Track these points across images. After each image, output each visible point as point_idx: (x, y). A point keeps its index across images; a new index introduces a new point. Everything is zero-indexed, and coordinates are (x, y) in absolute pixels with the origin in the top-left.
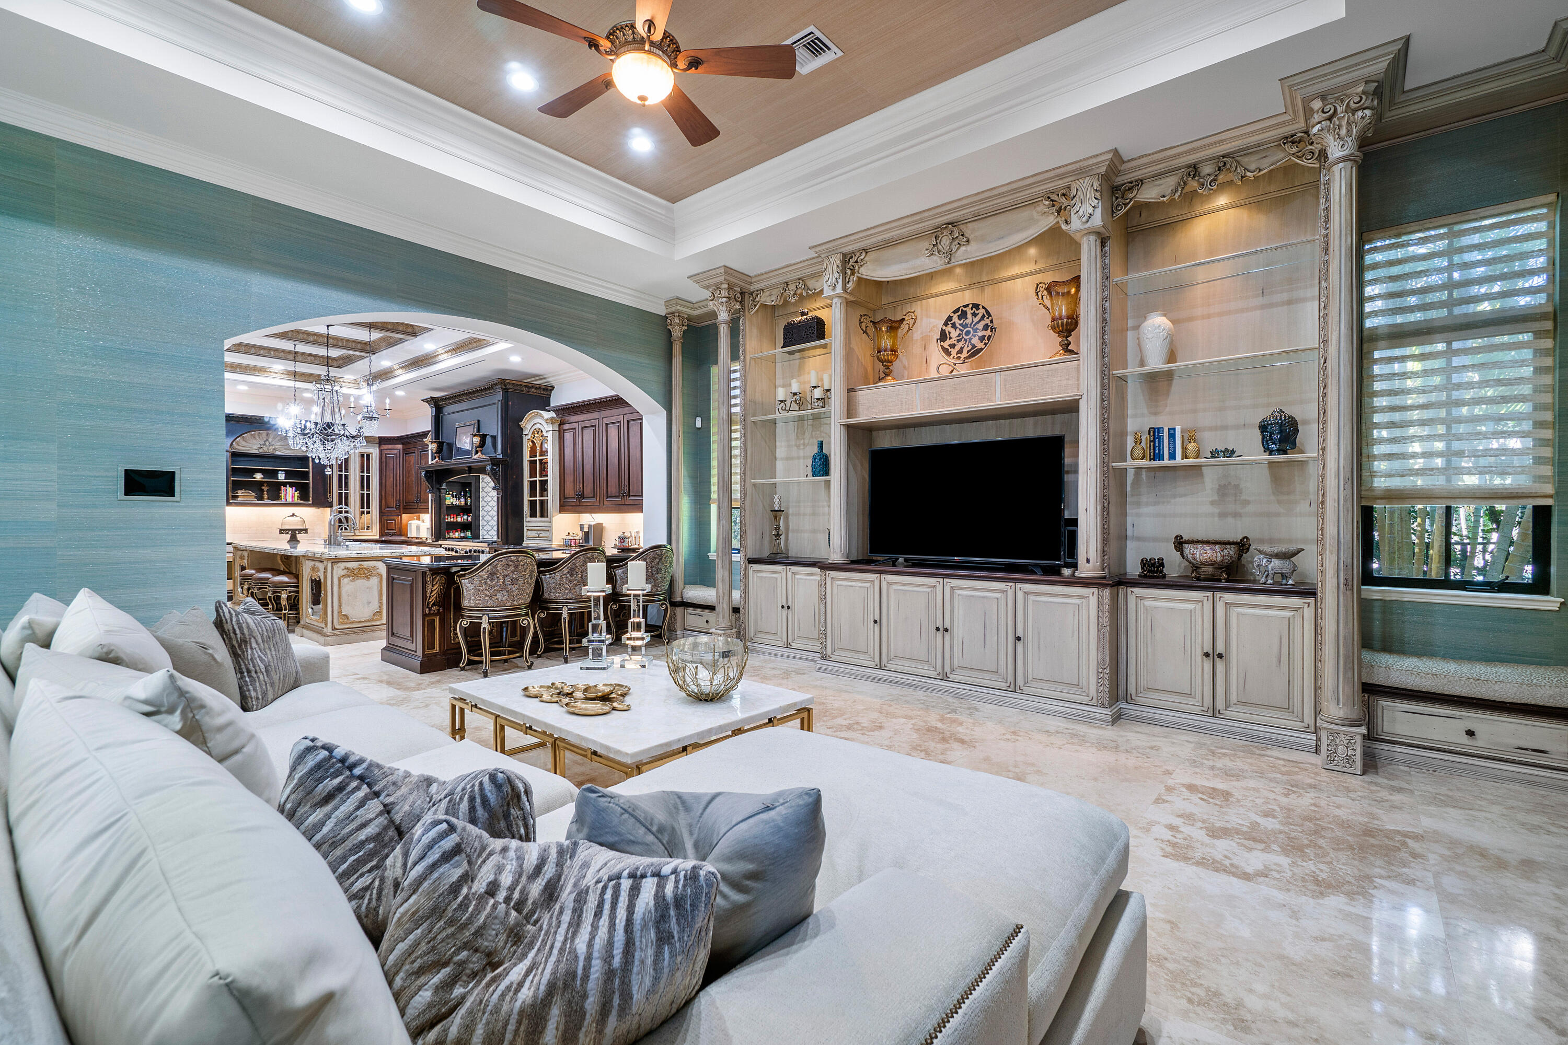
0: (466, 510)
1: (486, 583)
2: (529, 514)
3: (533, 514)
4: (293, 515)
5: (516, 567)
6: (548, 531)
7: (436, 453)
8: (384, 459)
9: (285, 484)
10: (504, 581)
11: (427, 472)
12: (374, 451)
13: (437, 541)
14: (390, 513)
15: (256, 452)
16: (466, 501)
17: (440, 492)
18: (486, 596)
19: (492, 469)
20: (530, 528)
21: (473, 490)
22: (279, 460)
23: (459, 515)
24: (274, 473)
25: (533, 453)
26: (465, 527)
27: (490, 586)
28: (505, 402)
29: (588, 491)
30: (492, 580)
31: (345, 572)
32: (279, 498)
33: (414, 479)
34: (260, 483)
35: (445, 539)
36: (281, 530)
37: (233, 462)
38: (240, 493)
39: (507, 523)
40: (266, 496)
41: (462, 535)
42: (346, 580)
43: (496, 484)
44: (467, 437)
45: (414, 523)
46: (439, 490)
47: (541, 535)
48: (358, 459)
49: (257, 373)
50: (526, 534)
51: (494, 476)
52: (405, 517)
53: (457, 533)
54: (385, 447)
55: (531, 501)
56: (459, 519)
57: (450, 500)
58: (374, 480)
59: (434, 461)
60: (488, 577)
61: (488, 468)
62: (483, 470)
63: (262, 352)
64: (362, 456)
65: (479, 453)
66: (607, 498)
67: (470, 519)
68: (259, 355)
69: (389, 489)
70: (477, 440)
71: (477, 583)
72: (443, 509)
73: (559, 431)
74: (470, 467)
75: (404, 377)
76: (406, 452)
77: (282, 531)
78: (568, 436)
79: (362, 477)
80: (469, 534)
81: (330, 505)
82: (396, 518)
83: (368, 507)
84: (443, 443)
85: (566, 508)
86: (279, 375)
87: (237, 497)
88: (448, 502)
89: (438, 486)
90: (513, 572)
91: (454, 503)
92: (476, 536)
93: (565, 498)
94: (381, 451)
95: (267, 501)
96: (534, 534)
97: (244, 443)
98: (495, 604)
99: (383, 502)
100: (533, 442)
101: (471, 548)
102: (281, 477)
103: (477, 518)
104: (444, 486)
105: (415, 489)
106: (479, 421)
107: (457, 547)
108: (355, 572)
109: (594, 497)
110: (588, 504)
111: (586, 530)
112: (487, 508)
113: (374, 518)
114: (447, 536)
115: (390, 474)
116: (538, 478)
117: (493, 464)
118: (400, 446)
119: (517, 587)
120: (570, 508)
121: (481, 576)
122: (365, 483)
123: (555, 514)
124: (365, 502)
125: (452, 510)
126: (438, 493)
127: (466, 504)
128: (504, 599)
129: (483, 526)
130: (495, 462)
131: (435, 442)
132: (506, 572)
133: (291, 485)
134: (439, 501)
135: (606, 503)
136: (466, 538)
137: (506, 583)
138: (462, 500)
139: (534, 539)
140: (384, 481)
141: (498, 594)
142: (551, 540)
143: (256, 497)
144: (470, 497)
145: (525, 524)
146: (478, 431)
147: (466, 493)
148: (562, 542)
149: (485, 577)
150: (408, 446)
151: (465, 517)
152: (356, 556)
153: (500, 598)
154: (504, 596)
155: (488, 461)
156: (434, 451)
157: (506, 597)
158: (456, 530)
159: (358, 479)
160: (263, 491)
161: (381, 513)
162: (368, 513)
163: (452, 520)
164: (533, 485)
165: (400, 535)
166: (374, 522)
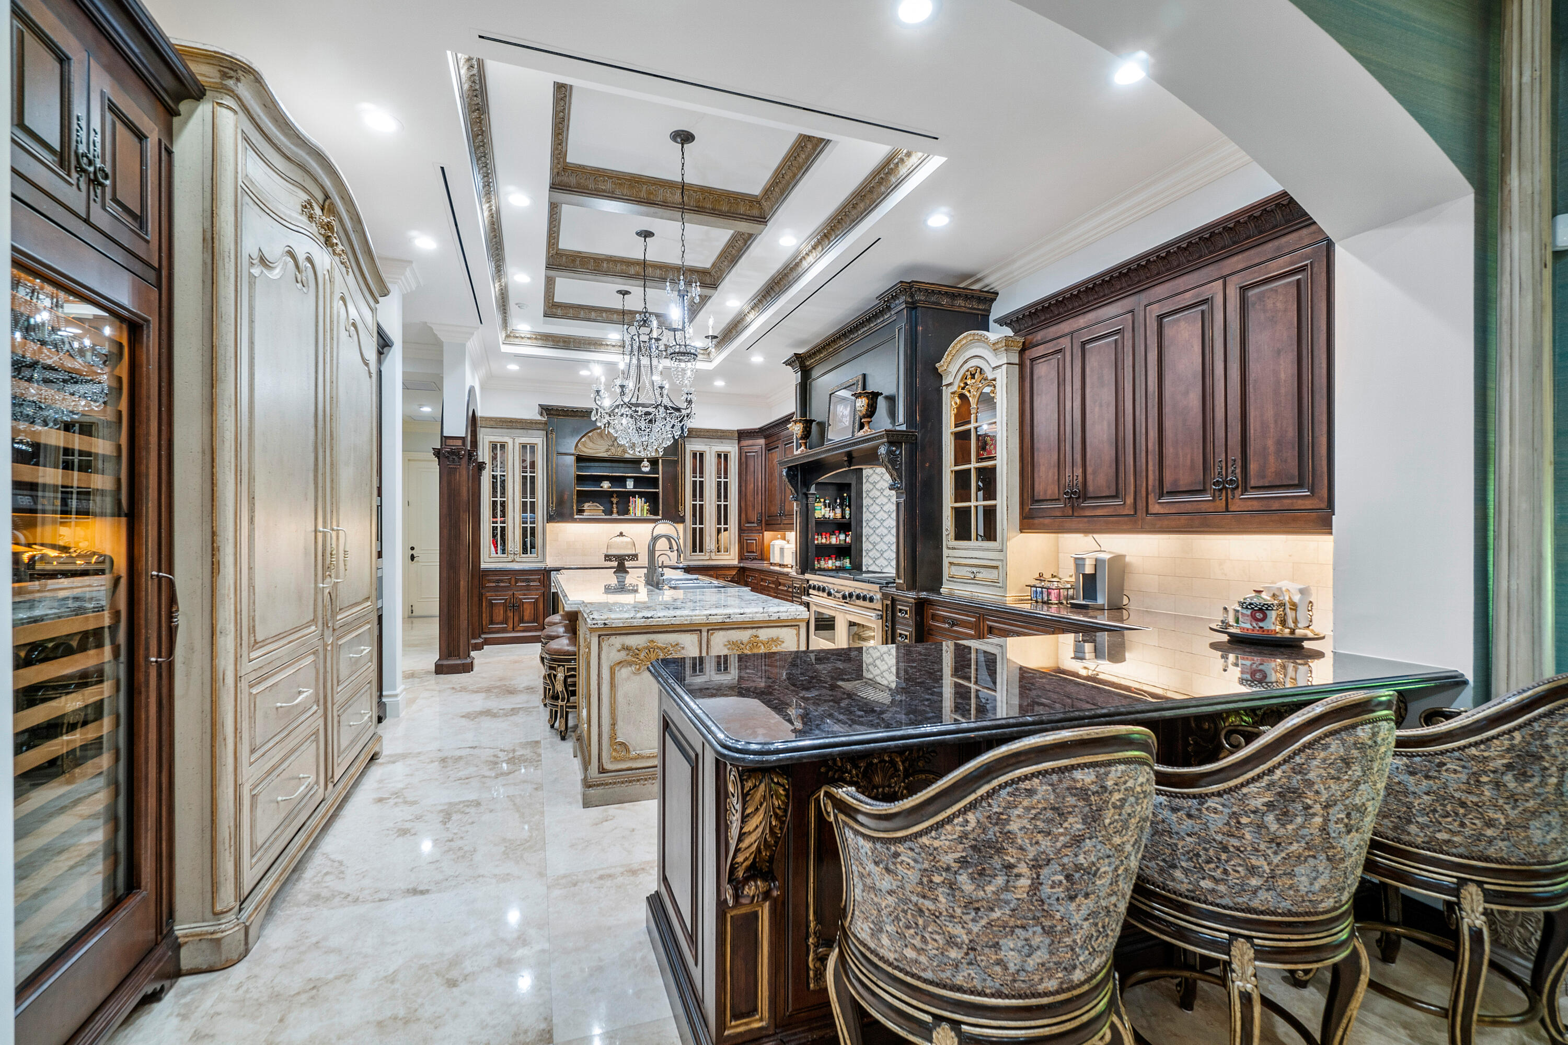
0: (843, 526)
1: (952, 886)
2: (952, 534)
3: (963, 533)
4: (621, 534)
5: (1093, 818)
6: (996, 567)
7: (801, 438)
8: (743, 459)
9: (633, 494)
10: (1036, 885)
11: (790, 469)
12: (731, 449)
13: (803, 573)
14: (751, 530)
15: (605, 455)
16: (843, 511)
17: (807, 498)
18: (951, 941)
19: (890, 452)
20: (956, 561)
21: (853, 494)
22: (629, 465)
23: (833, 533)
24: (621, 480)
25: (963, 416)
26: (842, 551)
27: (971, 905)
28: (911, 328)
29: (1100, 480)
30: (981, 876)
31: (622, 655)
32: (627, 512)
33: (777, 483)
34: (610, 494)
35: (814, 571)
36: (606, 556)
37: (579, 468)
38: (586, 506)
39: (914, 551)
40: (615, 510)
41: (838, 564)
42: (624, 672)
43: (894, 480)
44: (846, 407)
45: (778, 544)
46: (806, 495)
47: (978, 576)
48: (714, 460)
49: (592, 348)
50: (946, 571)
51: (892, 463)
52: (768, 535)
53: (830, 562)
54: (745, 443)
55: (957, 511)
56: (833, 540)
57: (821, 511)
58: (733, 487)
59: (799, 452)
60: (963, 862)
61: (882, 450)
62: (871, 458)
63: (593, 315)
64: (719, 456)
65: (866, 428)
66: (1161, 495)
67: (848, 540)
68: (589, 320)
69: (750, 497)
70: (862, 403)
71: (913, 876)
72: (812, 524)
73: (1021, 365)
74: (849, 455)
75: (758, 322)
76: (769, 448)
77: (608, 557)
78: (1045, 372)
79: (719, 483)
80: (847, 563)
81: (682, 520)
82: (757, 536)
83: (726, 523)
84: (812, 421)
85: (1036, 521)
86: (616, 348)
87: (583, 511)
88: (818, 514)
89: (804, 490)
90: (1077, 840)
91: (827, 516)
92: (857, 567)
93: (1035, 501)
94: (740, 449)
95: (615, 516)
96: (964, 572)
97: (591, 445)
98: (991, 985)
99: (743, 516)
100: (962, 397)
101: (851, 590)
102: (630, 485)
103: (858, 538)
104: (813, 490)
105: (778, 497)
106: (864, 376)
107: (830, 586)
108: (642, 656)
109: (1116, 496)
110: (1099, 512)
111: (1089, 570)
112: (874, 523)
113: (733, 537)
114: (817, 566)
115: (750, 478)
116: (973, 465)
117: (891, 443)
118: (762, 441)
119: (1088, 905)
120: (1047, 521)
121: (932, 853)
122: (722, 491)
123: (1011, 534)
124: (722, 515)
125: (825, 526)
126: (804, 501)
127: (843, 517)
128: (1031, 963)
129: (868, 551)
130: (893, 438)
131: (800, 421)
132: (1045, 843)
133: (641, 495)
134: (807, 512)
135: (1155, 508)
136: (841, 569)
137: (1046, 890)
138: (838, 511)
139: (964, 581)
140: (743, 488)
141: (1008, 943)
142: (1004, 588)
143: (603, 511)
144: (850, 506)
145: (945, 552)
146: (864, 388)
147: (842, 499)
148: (1028, 593)
149: (949, 859)
150: (771, 440)
151: (842, 537)
152: (642, 622)
153: (1013, 959)
154: (1032, 950)
155: (881, 437)
156: (799, 436)
157: (1041, 956)
158: (830, 557)
159: (714, 485)
160: (612, 503)
161: (741, 530)
162: (726, 530)
163: (824, 541)
164: (962, 479)
165: (762, 559)
166: (733, 542)
